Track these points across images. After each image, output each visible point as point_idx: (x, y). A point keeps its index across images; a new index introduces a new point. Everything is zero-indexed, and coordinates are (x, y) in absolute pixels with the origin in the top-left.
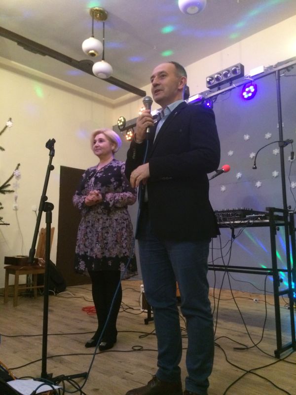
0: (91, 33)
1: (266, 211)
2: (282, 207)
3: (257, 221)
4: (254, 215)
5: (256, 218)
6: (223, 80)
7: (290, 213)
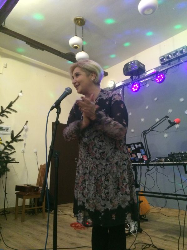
0: (75, 33)
6: (172, 59)
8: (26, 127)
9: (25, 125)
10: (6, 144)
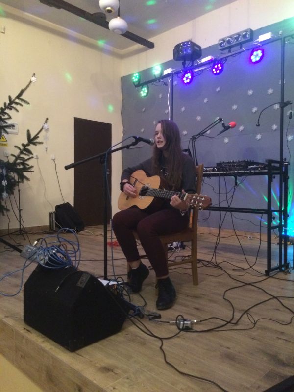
1: (265, 163)
2: (278, 159)
3: (257, 171)
4: (255, 166)
5: (257, 168)
6: (234, 44)
7: (285, 164)
8: (46, 126)
9: (44, 124)
10: (22, 148)
